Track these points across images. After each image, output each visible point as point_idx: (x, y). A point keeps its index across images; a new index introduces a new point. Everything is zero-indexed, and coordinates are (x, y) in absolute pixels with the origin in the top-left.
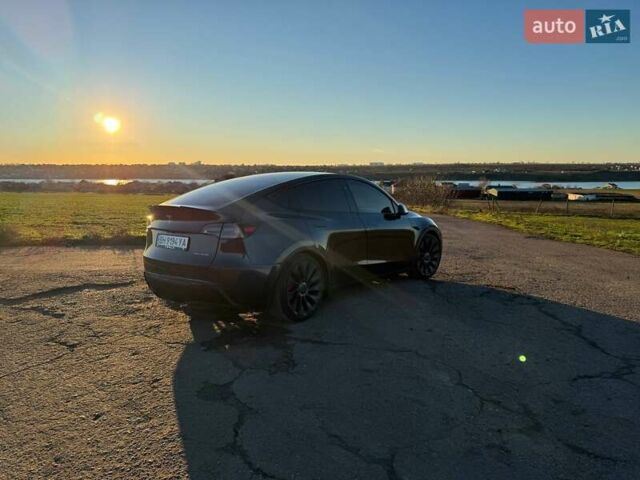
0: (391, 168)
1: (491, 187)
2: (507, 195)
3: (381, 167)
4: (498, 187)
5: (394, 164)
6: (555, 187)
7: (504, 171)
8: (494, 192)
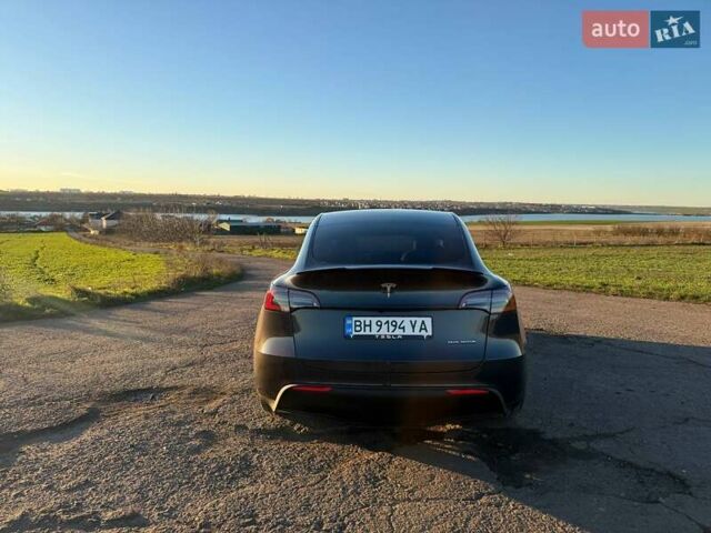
0: (91, 196)
1: (221, 221)
2: (239, 230)
3: (78, 195)
4: (229, 221)
5: (95, 192)
6: (278, 221)
7: (227, 204)
8: (226, 227)
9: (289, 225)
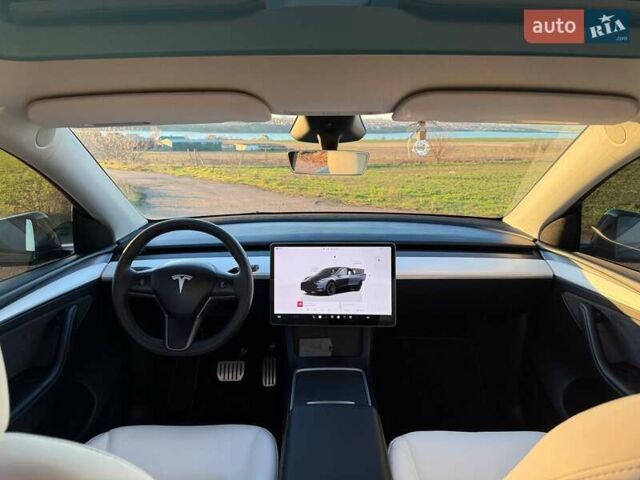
1: (163, 138)
2: (181, 146)
4: (170, 138)
8: (169, 143)
9: (229, 142)
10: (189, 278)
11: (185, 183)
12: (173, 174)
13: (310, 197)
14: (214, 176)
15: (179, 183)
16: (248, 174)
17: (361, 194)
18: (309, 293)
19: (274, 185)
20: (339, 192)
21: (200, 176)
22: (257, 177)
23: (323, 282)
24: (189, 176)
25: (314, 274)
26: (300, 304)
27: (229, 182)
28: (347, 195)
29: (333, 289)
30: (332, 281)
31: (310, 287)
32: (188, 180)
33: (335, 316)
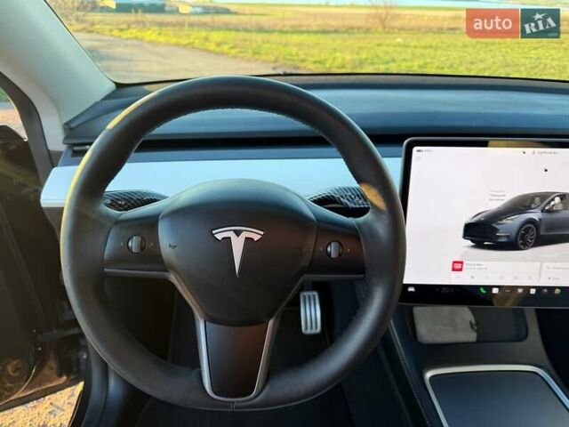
8: (112, 4)
9: (172, 4)
10: (256, 235)
11: (134, 46)
12: (120, 36)
13: (265, 62)
14: (162, 39)
15: (126, 46)
16: (197, 36)
17: (318, 59)
18: (479, 245)
19: (225, 48)
20: (295, 58)
21: (147, 38)
22: (207, 39)
23: (513, 223)
24: (136, 38)
25: (494, 205)
26: (457, 266)
27: (178, 45)
28: (303, 61)
29: (530, 238)
30: (531, 221)
31: (481, 233)
32: (136, 42)
33: (527, 288)
